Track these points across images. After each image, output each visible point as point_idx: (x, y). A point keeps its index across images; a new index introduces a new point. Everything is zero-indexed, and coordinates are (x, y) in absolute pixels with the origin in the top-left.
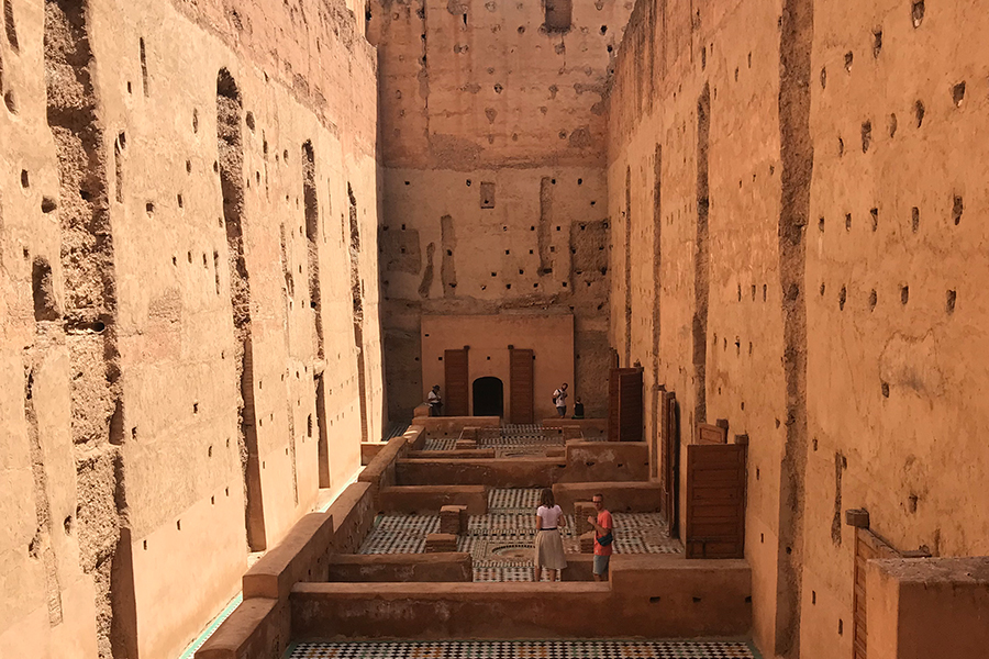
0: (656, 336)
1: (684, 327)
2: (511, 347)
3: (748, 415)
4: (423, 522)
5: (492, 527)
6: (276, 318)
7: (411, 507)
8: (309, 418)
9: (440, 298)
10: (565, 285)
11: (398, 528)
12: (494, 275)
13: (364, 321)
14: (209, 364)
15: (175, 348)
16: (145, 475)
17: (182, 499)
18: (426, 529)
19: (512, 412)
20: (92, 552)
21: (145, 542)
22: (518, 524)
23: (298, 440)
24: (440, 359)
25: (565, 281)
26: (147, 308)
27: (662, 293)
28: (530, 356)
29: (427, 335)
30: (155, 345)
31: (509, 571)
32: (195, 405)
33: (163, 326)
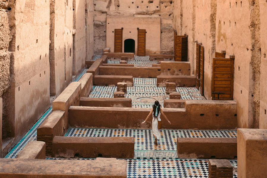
0: (194, 23)
1: (206, 19)
2: (138, 29)
3: (234, 48)
4: (110, 89)
5: (135, 91)
6: (62, 13)
7: (106, 83)
8: (70, 49)
9: (114, 11)
10: (157, 7)
11: (101, 90)
12: (133, 3)
13: (88, 17)
14: (42, 26)
15: (32, 19)
16: (20, 63)
17: (31, 74)
18: (112, 91)
19: (138, 52)
20: (2, 90)
21: (19, 88)
22: (145, 90)
23: (67, 57)
24: (113, 32)
25: (157, 6)
26: (25, 4)
27: (196, 8)
28: (144, 32)
29: (109, 23)
30: (26, 17)
31: (144, 106)
32: (37, 40)
33: (29, 11)
